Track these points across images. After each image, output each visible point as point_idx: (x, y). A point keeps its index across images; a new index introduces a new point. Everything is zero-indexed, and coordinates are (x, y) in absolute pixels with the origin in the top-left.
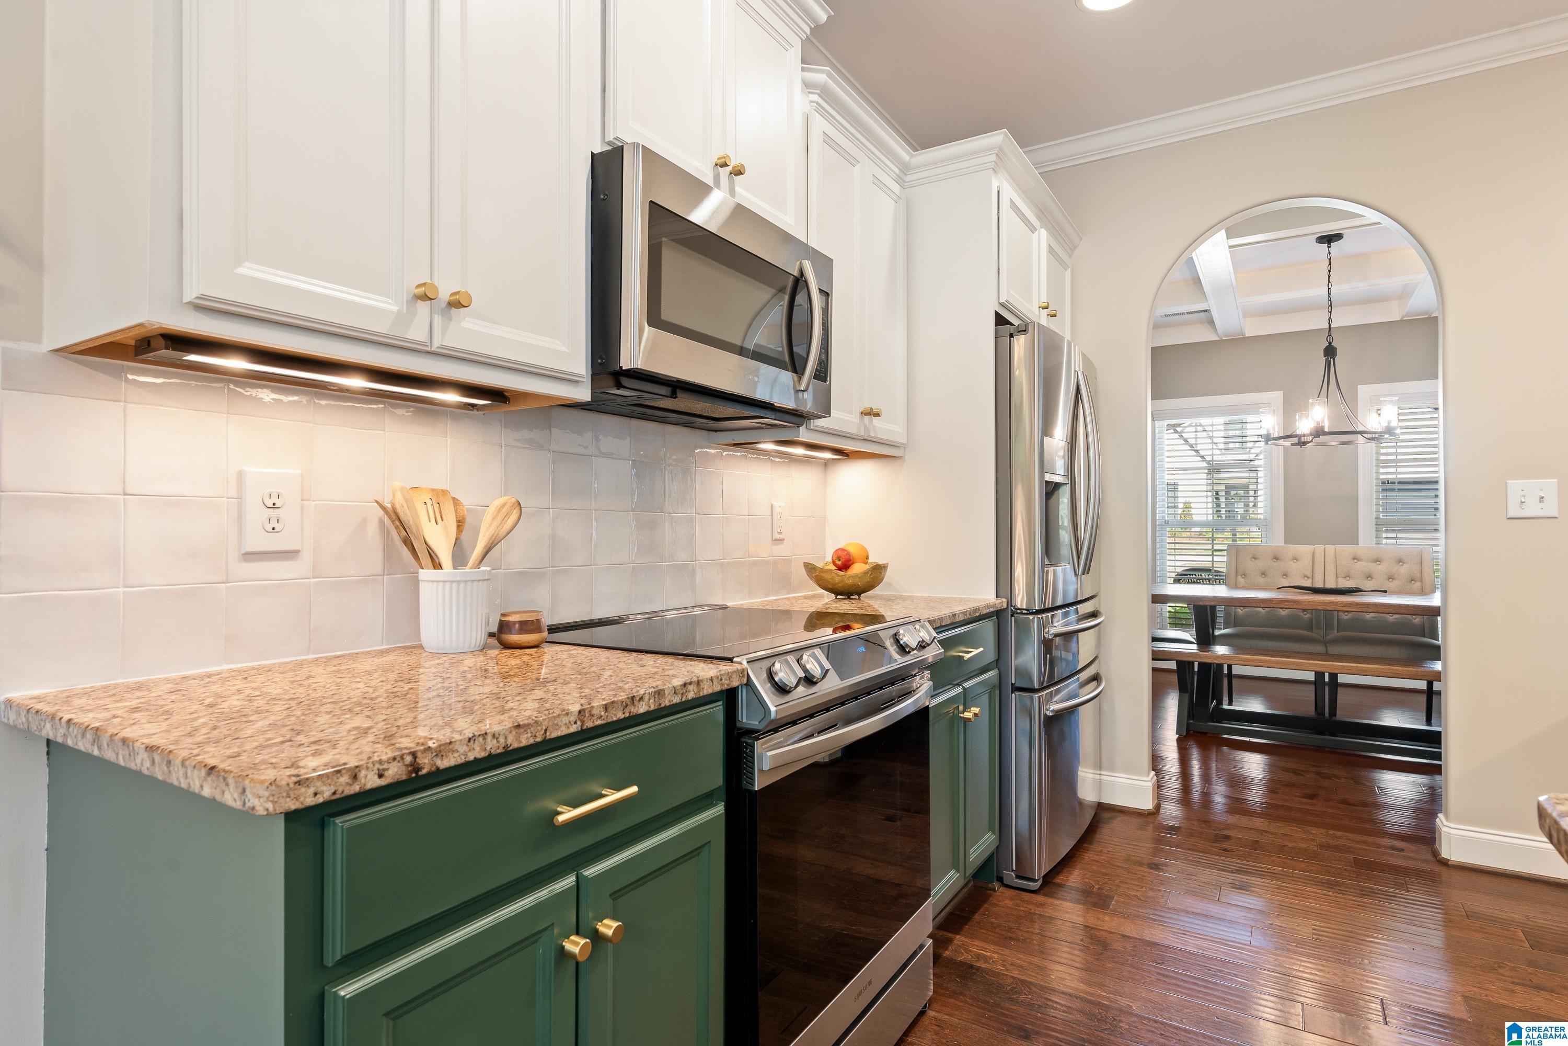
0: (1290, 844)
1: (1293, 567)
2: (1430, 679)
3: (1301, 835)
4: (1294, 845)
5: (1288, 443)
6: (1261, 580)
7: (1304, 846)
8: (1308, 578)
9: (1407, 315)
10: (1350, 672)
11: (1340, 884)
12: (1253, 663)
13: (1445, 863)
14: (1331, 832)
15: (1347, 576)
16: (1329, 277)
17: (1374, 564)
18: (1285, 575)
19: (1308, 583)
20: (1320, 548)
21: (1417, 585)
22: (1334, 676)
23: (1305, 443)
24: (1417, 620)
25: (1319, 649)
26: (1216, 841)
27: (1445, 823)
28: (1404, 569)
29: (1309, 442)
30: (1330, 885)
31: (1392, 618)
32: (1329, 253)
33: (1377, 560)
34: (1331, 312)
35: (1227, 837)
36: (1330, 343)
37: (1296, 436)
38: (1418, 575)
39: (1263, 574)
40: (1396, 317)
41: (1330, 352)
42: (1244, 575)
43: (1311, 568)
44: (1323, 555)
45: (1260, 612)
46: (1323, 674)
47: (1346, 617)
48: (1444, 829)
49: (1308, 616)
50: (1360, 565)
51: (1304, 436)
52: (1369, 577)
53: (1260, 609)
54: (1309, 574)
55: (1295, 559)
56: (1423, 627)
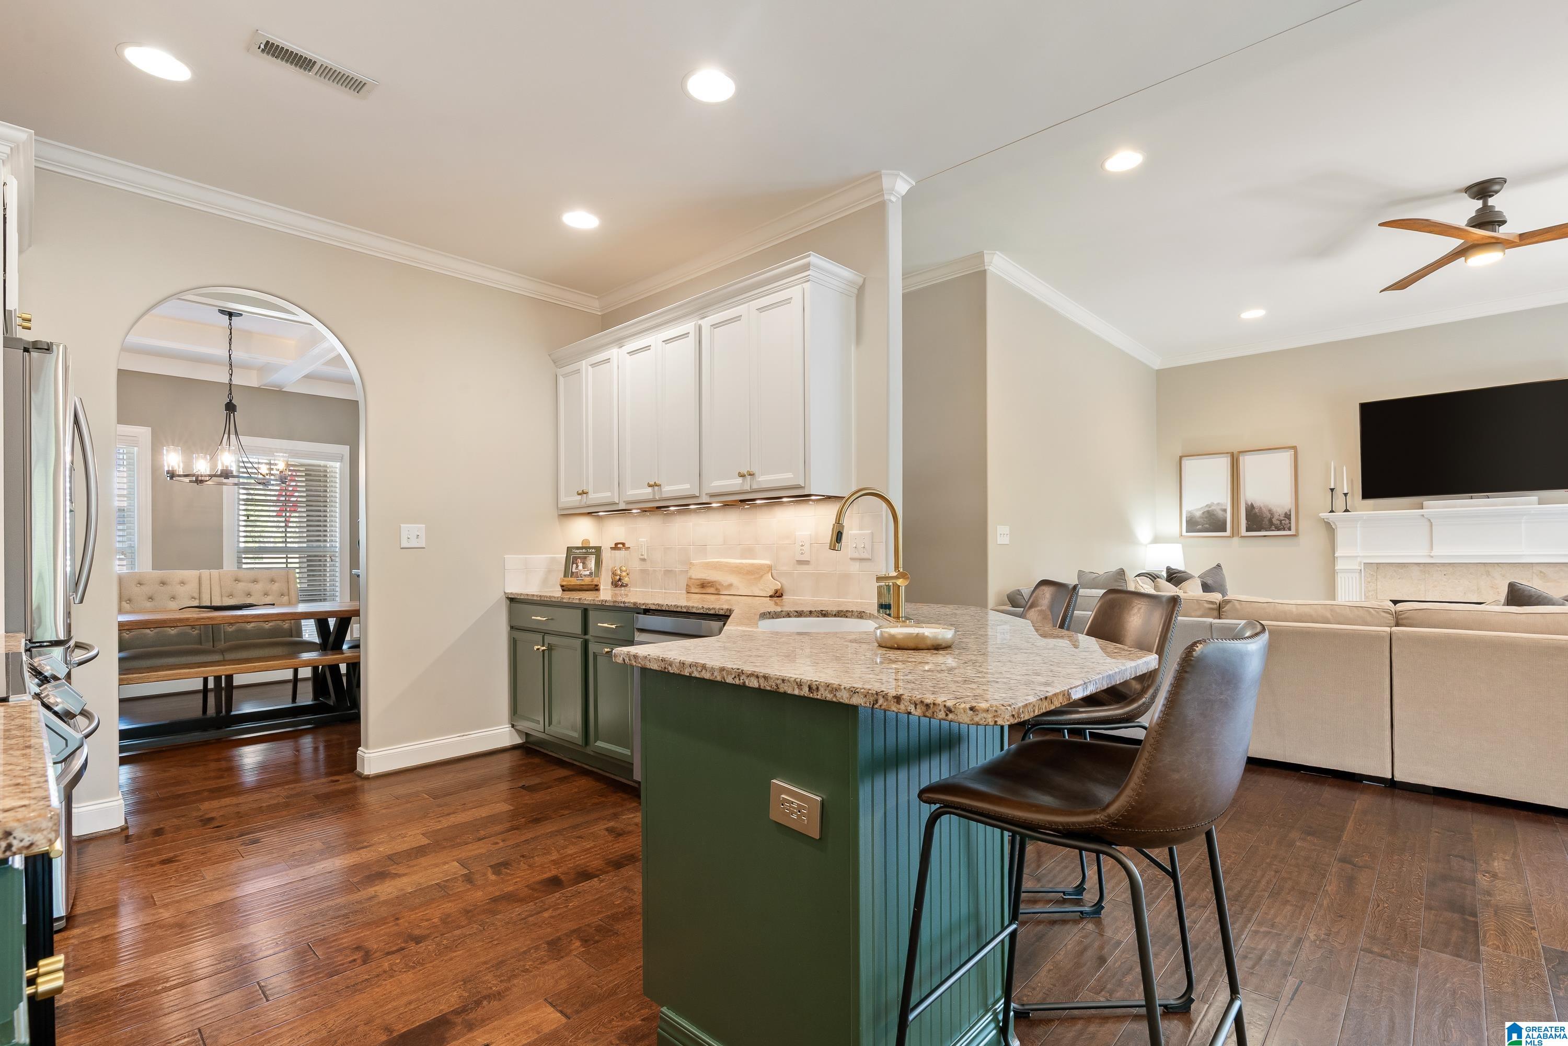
0: (264, 805)
1: (181, 590)
2: (296, 667)
3: (267, 796)
4: (268, 804)
5: (187, 480)
6: (149, 605)
7: (275, 802)
8: (195, 599)
9: (264, 386)
10: (260, 669)
11: (318, 813)
12: (173, 677)
13: (367, 778)
14: (287, 787)
15: (231, 595)
16: (230, 345)
17: (252, 584)
18: (173, 598)
19: (196, 603)
20: (205, 573)
21: (286, 598)
22: (229, 678)
23: (202, 481)
24: (286, 625)
25: (217, 657)
26: (204, 825)
27: (366, 751)
28: (276, 587)
29: (207, 481)
30: (311, 816)
31: (267, 626)
32: (230, 324)
33: (255, 581)
34: (231, 375)
35: (212, 819)
36: (231, 400)
37: (193, 475)
38: (286, 590)
39: (151, 598)
40: (255, 384)
41: (230, 407)
42: (130, 600)
43: (198, 590)
44: (209, 577)
45: (149, 634)
46: (220, 677)
47: (230, 630)
48: (366, 755)
49: (197, 632)
50: (241, 585)
51: (202, 476)
52: (249, 594)
53: (148, 631)
54: (196, 595)
55: (183, 583)
56: (291, 630)
